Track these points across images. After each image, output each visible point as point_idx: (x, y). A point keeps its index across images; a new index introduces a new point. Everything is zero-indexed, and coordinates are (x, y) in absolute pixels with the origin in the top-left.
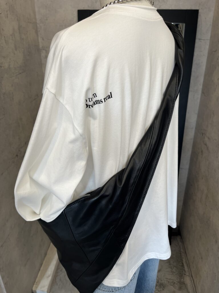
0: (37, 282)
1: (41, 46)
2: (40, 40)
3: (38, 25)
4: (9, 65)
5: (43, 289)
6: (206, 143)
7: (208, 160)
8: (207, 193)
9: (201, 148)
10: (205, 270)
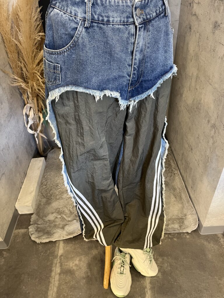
0: (19, 200)
5: (26, 204)
6: (195, 12)
7: (198, 32)
8: (197, 74)
9: (189, 24)
10: (196, 160)
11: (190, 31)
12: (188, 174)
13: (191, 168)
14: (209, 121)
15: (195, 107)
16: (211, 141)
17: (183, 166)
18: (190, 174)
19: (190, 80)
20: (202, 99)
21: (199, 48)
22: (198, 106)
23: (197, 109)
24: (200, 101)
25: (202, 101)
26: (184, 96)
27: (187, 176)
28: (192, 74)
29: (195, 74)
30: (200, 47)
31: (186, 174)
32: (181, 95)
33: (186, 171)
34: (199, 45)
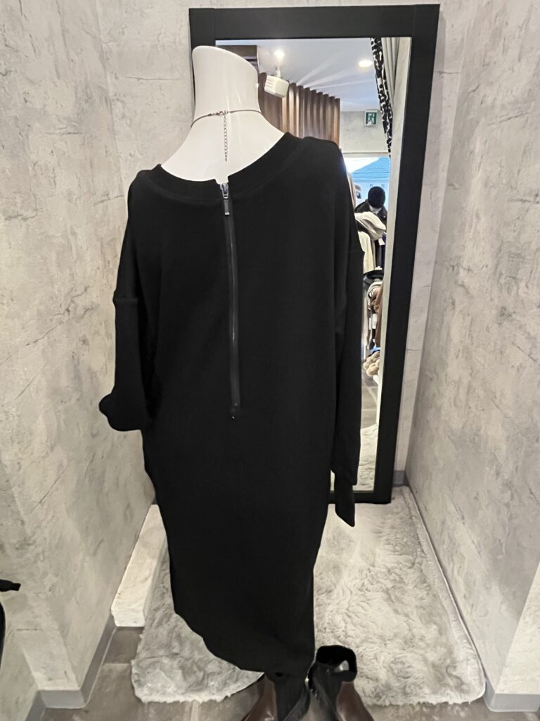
0: (119, 594)
1: (111, 94)
2: (110, 79)
3: (104, 46)
4: (45, 106)
6: (463, 282)
7: (469, 314)
8: (470, 382)
9: (452, 297)
10: (473, 541)
11: (454, 308)
12: (455, 567)
13: (463, 556)
14: (498, 474)
15: (468, 440)
16: (506, 513)
17: (445, 547)
18: (460, 567)
19: (456, 389)
20: (481, 427)
21: (471, 340)
22: (474, 439)
23: (472, 443)
24: (479, 430)
25: (482, 431)
26: (443, 412)
27: (453, 571)
29: (465, 381)
30: (475, 339)
31: (451, 565)
32: (439, 410)
33: (452, 560)
34: (471, 336)
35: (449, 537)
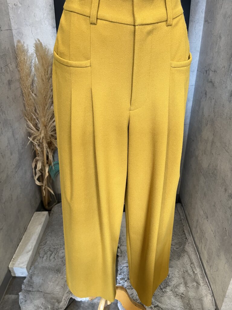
0: (14, 259)
5: (21, 265)
6: (211, 80)
7: (214, 99)
8: (213, 139)
9: (205, 90)
10: (212, 230)
11: (206, 96)
12: (203, 246)
13: (207, 239)
14: (226, 190)
15: (211, 173)
16: (229, 213)
17: (198, 235)
18: (205, 245)
19: (206, 144)
21: (215, 114)
22: (214, 171)
23: (213, 174)
24: (217, 166)
25: (218, 167)
26: (199, 159)
27: (202, 247)
28: (208, 138)
29: (211, 139)
31: (201, 245)
32: (197, 157)
33: (201, 241)
34: (214, 111)
35: (200, 229)
